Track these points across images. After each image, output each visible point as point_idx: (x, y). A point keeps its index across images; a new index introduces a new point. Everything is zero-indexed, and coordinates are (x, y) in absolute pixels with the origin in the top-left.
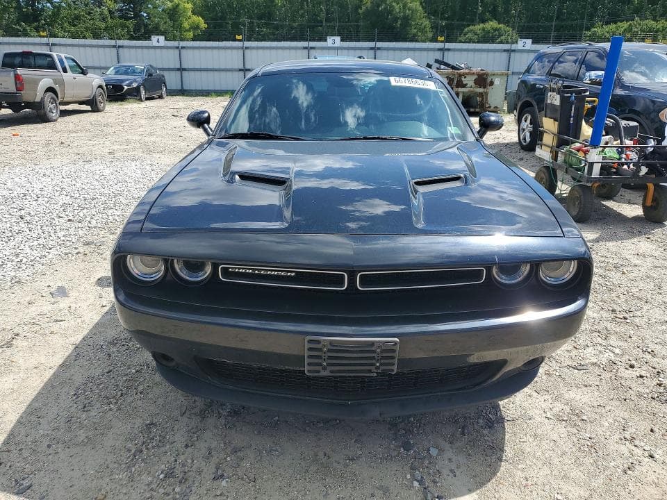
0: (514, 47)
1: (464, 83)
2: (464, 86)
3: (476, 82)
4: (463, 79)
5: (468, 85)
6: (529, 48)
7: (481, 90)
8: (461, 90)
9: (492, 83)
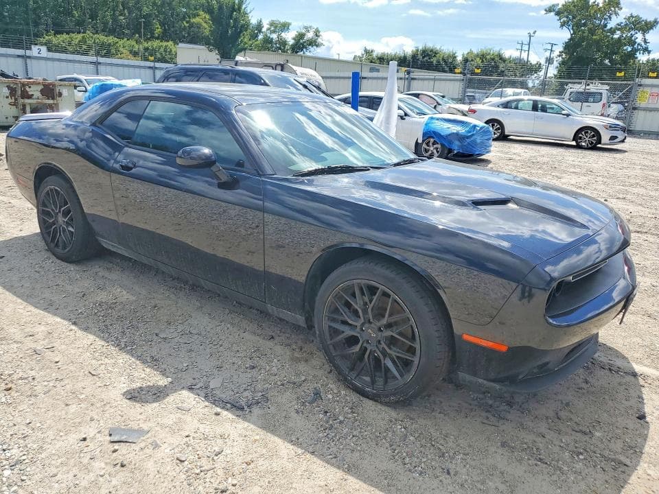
0: (28, 53)
1: (30, 93)
2: (30, 97)
3: (42, 91)
4: (27, 89)
5: (34, 97)
6: (45, 56)
7: (51, 101)
8: (27, 101)
9: (60, 95)
